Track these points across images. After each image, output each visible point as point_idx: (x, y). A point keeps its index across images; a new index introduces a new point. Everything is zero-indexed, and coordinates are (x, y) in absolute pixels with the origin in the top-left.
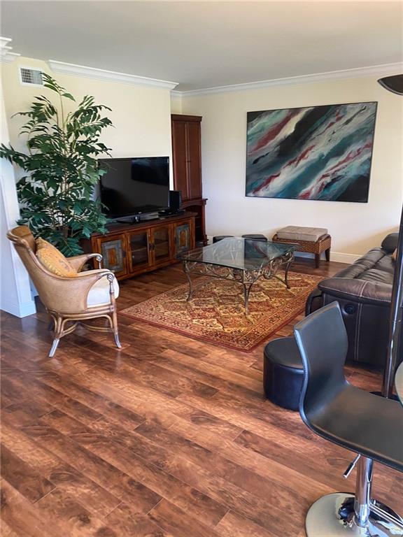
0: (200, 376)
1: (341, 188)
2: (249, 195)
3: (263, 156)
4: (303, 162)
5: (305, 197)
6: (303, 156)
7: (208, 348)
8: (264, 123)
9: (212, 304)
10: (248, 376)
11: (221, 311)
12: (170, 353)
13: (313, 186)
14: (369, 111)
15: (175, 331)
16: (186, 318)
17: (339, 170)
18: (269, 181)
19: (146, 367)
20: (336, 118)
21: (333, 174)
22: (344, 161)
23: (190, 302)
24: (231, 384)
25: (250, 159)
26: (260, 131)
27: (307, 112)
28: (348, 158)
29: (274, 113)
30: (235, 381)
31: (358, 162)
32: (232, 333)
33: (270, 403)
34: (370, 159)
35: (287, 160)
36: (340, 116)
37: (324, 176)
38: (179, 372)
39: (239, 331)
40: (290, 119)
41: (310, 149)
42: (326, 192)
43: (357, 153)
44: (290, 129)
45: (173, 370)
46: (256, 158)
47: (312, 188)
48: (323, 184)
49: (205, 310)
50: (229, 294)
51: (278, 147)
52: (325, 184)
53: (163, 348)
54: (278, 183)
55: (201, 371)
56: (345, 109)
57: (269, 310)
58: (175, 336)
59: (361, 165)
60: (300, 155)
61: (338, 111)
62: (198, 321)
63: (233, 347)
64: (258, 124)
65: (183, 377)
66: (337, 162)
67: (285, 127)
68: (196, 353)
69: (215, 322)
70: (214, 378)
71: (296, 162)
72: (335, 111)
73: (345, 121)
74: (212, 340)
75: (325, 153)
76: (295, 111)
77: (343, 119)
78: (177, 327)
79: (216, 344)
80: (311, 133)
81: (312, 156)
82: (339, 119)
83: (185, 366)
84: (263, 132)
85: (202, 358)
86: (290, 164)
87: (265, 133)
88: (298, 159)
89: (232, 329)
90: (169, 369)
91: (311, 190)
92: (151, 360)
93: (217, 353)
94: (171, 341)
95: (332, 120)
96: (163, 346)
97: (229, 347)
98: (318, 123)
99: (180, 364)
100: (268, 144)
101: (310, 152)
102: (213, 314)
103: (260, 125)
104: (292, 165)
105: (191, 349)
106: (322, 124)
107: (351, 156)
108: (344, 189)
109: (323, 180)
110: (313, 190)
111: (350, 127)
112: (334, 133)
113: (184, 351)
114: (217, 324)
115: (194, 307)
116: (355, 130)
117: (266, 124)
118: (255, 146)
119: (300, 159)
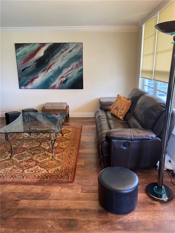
0: (57, 214)
1: (71, 83)
2: (21, 88)
3: (28, 67)
4: (50, 70)
5: (54, 88)
6: (50, 68)
7: (48, 189)
8: (26, 50)
9: (29, 156)
10: (85, 200)
11: (38, 159)
12: (24, 203)
13: (57, 82)
14: (80, 47)
15: (17, 183)
16: (18, 171)
17: (69, 74)
18: (32, 80)
19: (14, 224)
20: (64, 49)
21: (66, 76)
22: (71, 70)
23: (13, 158)
24: (81, 210)
25: (19, 69)
26: (24, 54)
27: (50, 45)
28: (72, 69)
29: (31, 45)
30: (81, 207)
31: (77, 70)
32: (54, 172)
33: (112, 215)
34: (82, 69)
35: (41, 69)
36: (66, 48)
37: (62, 77)
38: (42, 217)
39: (58, 170)
40: (40, 49)
41: (53, 64)
42: (64, 85)
43: (76, 66)
44: (41, 53)
45: (37, 217)
46: (24, 68)
47: (57, 83)
48: (62, 81)
49: (27, 161)
50: (34, 147)
51: (36, 63)
52: (63, 81)
53: (17, 200)
54: (38, 81)
55: (56, 208)
56: (69, 45)
57: (63, 151)
58: (19, 187)
59: (78, 72)
60: (48, 67)
61: (65, 46)
62: (28, 171)
63: (62, 182)
64: (22, 50)
65: (48, 219)
66: (67, 71)
67: (38, 52)
68: (42, 196)
69: (39, 168)
70: (68, 210)
71: (46, 71)
72: (64, 46)
73: (69, 51)
74: (46, 182)
75: (61, 66)
76: (43, 45)
77: (68, 50)
78: (17, 180)
79: (51, 184)
80: (53, 56)
81: (55, 68)
82: (66, 50)
83: (43, 210)
84: (26, 55)
85: (49, 198)
86: (43, 71)
87: (27, 55)
88: (47, 69)
89: (53, 169)
90: (33, 217)
91: (56, 84)
92: (14, 215)
93: (56, 190)
94: (19, 193)
95: (63, 50)
96: (16, 199)
97: (60, 183)
98: (56, 51)
99: (38, 209)
100: (30, 61)
101: (53, 66)
102: (34, 163)
103: (24, 50)
104: (45, 72)
105: (37, 193)
106: (58, 52)
107: (74, 67)
108: (72, 84)
109: (62, 79)
110: (57, 84)
111: (72, 54)
112: (64, 56)
113: (33, 197)
114: (42, 169)
115: (18, 161)
116: (74, 56)
117: (28, 51)
118: (22, 62)
119: (48, 69)
